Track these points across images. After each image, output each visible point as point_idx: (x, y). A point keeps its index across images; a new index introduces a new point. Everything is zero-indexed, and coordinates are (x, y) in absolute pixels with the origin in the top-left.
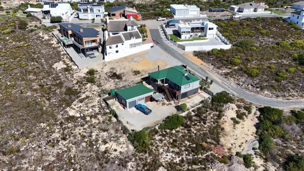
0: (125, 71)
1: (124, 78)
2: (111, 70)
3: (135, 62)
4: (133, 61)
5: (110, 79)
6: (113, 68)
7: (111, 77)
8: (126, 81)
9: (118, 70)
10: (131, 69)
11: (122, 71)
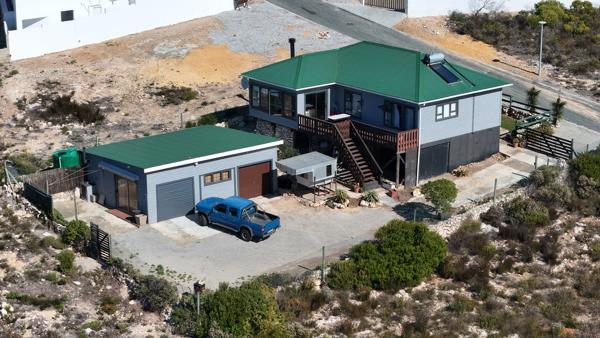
0: (113, 92)
1: (112, 119)
2: (44, 91)
3: (164, 57)
4: (151, 53)
5: (43, 125)
6: (49, 84)
7: (44, 117)
8: (123, 127)
9: (78, 89)
10: (143, 83)
11: (99, 92)
